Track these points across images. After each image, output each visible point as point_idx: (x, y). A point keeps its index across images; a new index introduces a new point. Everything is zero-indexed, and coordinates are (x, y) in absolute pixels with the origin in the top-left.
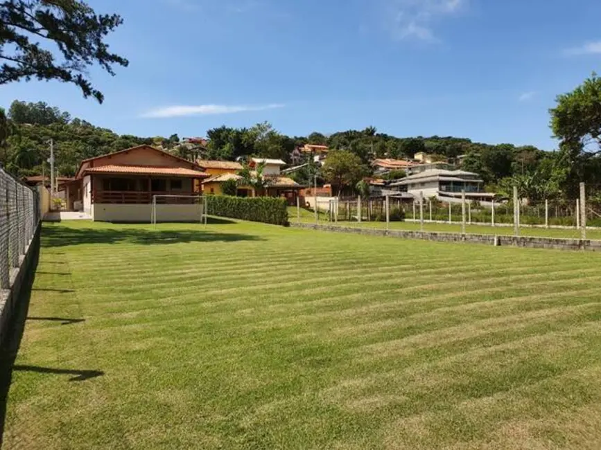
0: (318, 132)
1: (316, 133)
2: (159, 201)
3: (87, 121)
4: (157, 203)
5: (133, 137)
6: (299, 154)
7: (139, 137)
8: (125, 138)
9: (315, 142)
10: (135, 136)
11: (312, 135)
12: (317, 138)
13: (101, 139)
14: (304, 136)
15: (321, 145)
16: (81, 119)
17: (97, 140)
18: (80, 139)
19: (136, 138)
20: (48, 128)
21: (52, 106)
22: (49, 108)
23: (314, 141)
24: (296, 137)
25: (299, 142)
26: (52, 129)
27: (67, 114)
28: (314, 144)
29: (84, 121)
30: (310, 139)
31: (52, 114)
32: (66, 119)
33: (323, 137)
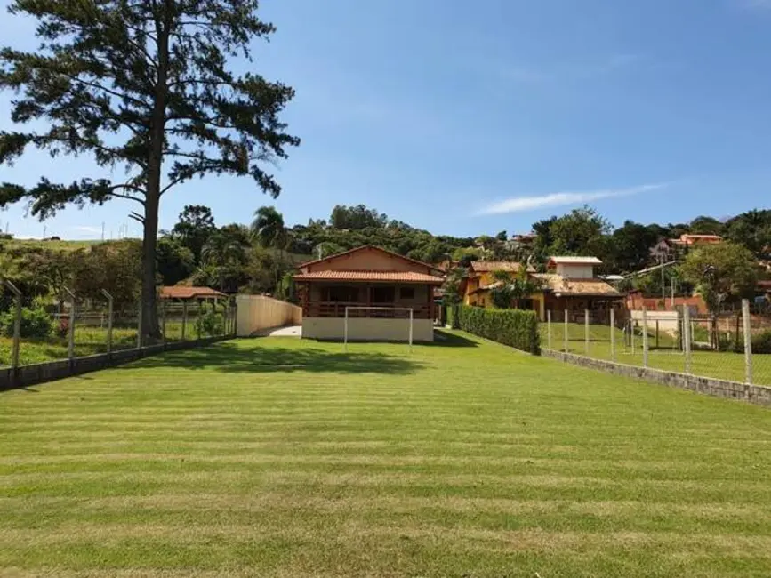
0: (706, 216)
1: (702, 218)
2: (353, 315)
3: (405, 222)
4: (349, 316)
5: (449, 238)
6: (668, 249)
7: (455, 237)
8: (440, 239)
9: (700, 231)
10: (451, 236)
11: (696, 220)
12: (705, 225)
13: (414, 242)
14: (684, 223)
15: (712, 234)
16: (399, 220)
17: (408, 244)
18: (390, 243)
19: (452, 239)
20: (360, 233)
21: (370, 209)
22: (368, 211)
23: (699, 229)
24: (671, 226)
25: (676, 232)
26: (365, 234)
27: (384, 216)
28: (698, 234)
29: (401, 223)
30: (693, 226)
31: (370, 217)
32: (384, 222)
33: (716, 223)
